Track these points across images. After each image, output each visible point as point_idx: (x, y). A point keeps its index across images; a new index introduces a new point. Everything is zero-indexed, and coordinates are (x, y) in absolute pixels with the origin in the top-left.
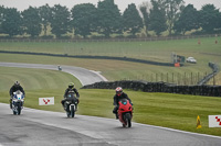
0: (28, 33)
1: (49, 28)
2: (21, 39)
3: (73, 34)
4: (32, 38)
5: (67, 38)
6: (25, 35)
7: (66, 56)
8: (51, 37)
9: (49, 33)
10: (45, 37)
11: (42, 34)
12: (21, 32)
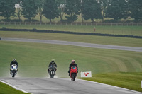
0: (132, 17)
2: (125, 23)
4: (136, 22)
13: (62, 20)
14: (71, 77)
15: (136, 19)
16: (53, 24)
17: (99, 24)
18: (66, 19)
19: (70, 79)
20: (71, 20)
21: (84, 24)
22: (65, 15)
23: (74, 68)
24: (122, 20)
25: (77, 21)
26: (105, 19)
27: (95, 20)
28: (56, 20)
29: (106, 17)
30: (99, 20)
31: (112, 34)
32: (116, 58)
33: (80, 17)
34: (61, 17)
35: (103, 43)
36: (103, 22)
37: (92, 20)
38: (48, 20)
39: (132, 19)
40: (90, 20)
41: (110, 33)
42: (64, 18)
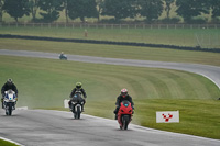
0: (143, 15)
1: (174, 7)
2: (132, 24)
3: (209, 17)
4: (149, 22)
5: (202, 22)
6: (139, 18)
7: (198, 49)
8: (175, 21)
9: (173, 14)
10: (167, 21)
11: (163, 15)
12: (132, 13)
13: (35, 20)
14: (121, 122)
15: (150, 17)
16: (21, 25)
17: (93, 26)
18: (41, 17)
19: (118, 126)
20: (49, 19)
21: (69, 25)
22: (39, 10)
23: (126, 105)
24: (128, 19)
25: (59, 21)
26: (101, 17)
27: (86, 20)
28: (26, 19)
29: (103, 14)
30: (93, 20)
31: (113, 40)
32: (118, 77)
33: (63, 15)
34: (34, 15)
35: (98, 55)
36: (99, 22)
37: (82, 19)
38: (12, 19)
39: (143, 18)
40: (78, 20)
41: (109, 40)
42: (38, 16)
